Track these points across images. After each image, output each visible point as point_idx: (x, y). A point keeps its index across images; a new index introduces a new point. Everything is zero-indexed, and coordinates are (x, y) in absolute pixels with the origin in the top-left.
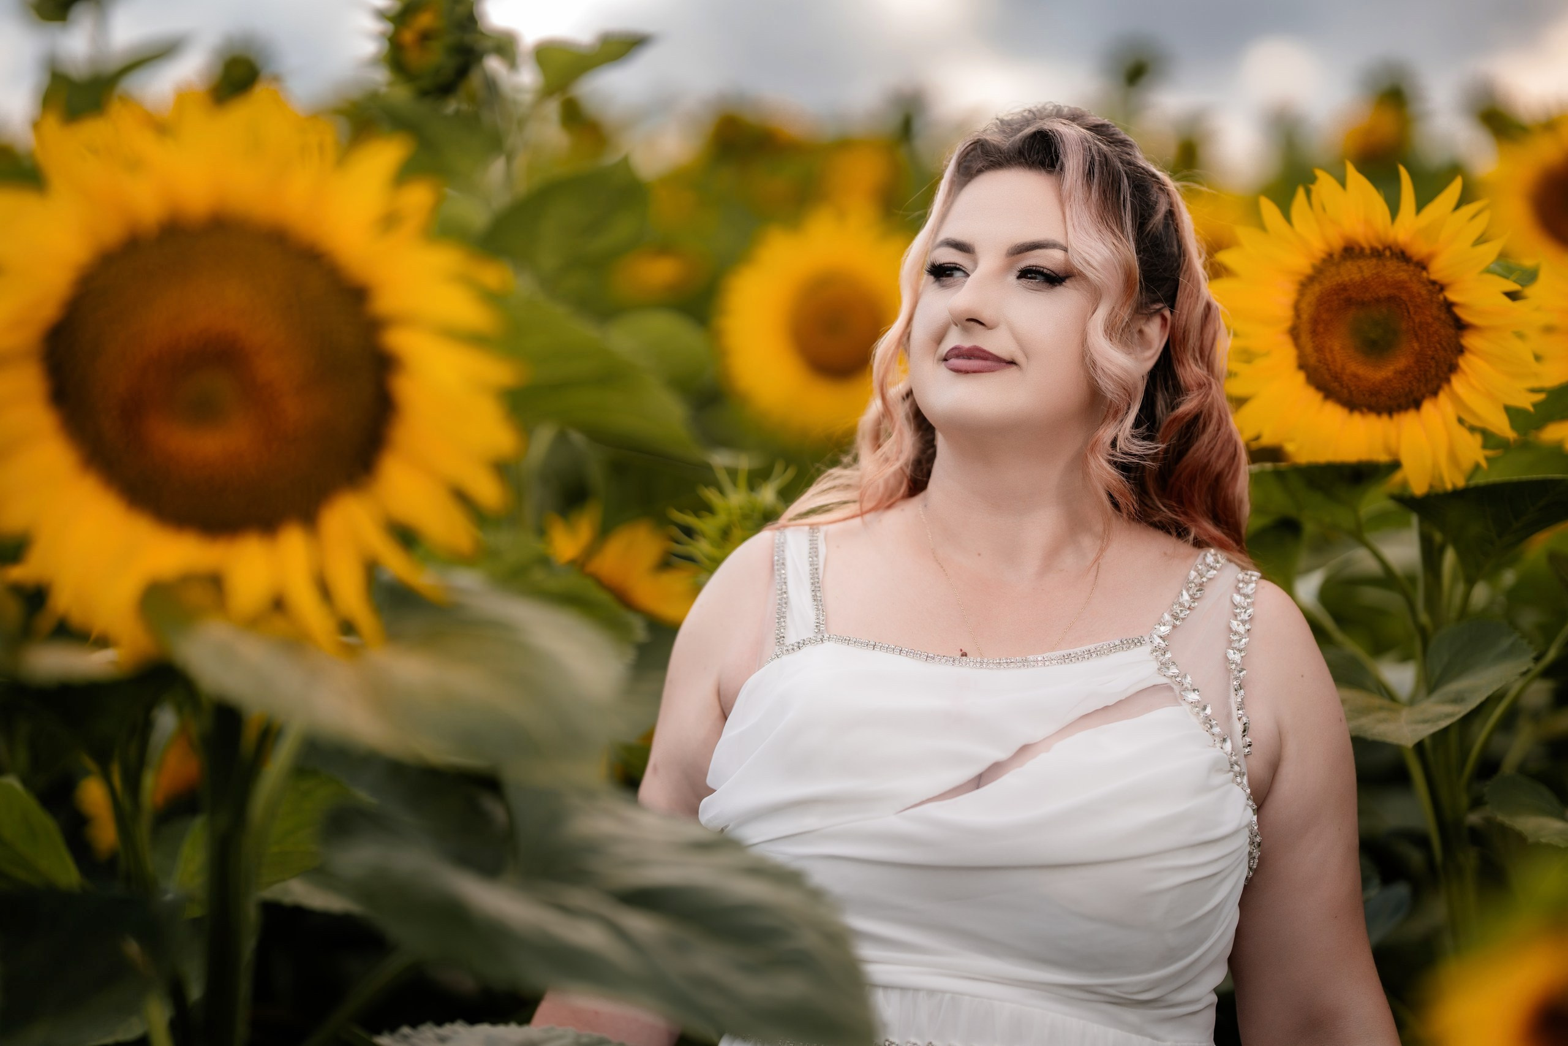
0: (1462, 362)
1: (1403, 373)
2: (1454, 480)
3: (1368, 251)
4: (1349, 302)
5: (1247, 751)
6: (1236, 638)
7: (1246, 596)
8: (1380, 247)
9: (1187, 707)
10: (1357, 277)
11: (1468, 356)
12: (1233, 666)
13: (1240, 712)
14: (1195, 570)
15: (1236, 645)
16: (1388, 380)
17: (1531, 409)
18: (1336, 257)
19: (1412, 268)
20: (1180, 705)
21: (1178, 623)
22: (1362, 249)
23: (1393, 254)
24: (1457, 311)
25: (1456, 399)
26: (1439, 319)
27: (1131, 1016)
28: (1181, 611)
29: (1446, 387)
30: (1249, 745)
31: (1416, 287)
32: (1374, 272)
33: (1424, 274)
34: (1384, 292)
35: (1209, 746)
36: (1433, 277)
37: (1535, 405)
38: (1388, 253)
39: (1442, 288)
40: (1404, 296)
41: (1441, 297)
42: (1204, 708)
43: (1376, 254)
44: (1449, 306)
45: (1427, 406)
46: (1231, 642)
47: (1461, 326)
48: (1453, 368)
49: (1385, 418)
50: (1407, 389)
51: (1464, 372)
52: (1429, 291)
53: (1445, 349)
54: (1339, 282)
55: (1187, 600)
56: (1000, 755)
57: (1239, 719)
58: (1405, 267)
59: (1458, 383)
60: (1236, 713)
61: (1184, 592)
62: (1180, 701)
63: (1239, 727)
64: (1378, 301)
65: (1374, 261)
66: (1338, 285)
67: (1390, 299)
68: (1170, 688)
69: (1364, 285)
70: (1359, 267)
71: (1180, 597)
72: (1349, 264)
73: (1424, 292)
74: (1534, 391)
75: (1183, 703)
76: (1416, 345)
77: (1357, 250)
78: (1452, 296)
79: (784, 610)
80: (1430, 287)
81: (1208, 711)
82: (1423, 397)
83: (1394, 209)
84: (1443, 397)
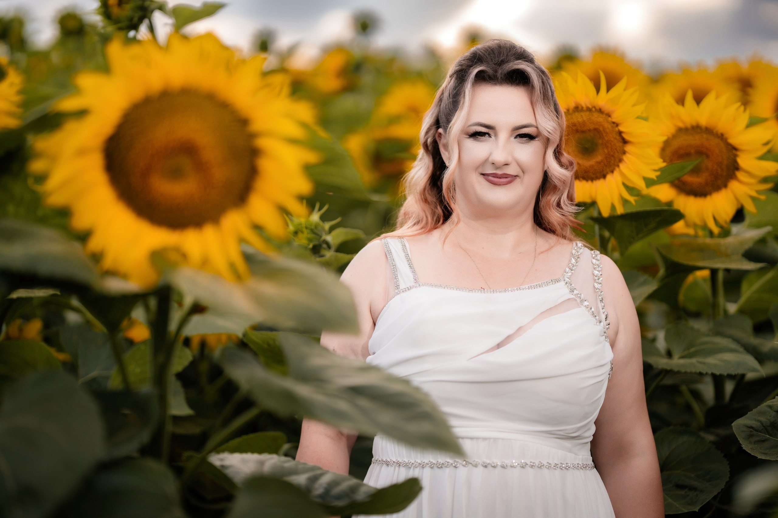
0: (625, 158)
1: (599, 163)
2: (620, 210)
3: (585, 108)
4: (577, 131)
5: (607, 327)
6: (596, 278)
7: (598, 260)
8: (590, 107)
9: (584, 308)
10: (580, 120)
11: (627, 155)
12: (598, 290)
13: (603, 310)
14: (574, 250)
15: (597, 281)
16: (592, 166)
17: (655, 178)
18: (571, 111)
19: (604, 116)
20: (581, 307)
21: (573, 272)
22: (582, 108)
23: (596, 110)
24: (624, 136)
25: (622, 174)
26: (616, 139)
27: (568, 444)
28: (573, 267)
29: (617, 169)
30: (609, 324)
31: (606, 125)
32: (588, 118)
33: (610, 119)
34: (592, 127)
35: (595, 325)
36: (614, 120)
37: (657, 177)
38: (594, 109)
39: (617, 125)
40: (601, 129)
41: (617, 129)
42: (591, 309)
43: (589, 110)
44: (620, 133)
45: (609, 177)
46: (595, 280)
47: (625, 142)
48: (621, 160)
49: (590, 182)
50: (601, 170)
51: (625, 162)
52: (612, 126)
53: (618, 152)
54: (573, 122)
55: (574, 262)
56: (510, 332)
57: (603, 313)
58: (602, 116)
59: (622, 166)
60: (601, 311)
61: (573, 259)
62: (580, 305)
63: (604, 317)
64: (590, 130)
65: (588, 113)
66: (572, 123)
67: (595, 129)
68: (576, 300)
69: (584, 123)
70: (582, 116)
71: (571, 261)
72: (577, 114)
73: (610, 127)
74: (655, 170)
75: (582, 306)
76: (606, 151)
77: (580, 107)
78: (621, 128)
79: (396, 273)
80: (613, 125)
81: (593, 309)
82: (607, 173)
83: (598, 90)
84: (616, 173)
